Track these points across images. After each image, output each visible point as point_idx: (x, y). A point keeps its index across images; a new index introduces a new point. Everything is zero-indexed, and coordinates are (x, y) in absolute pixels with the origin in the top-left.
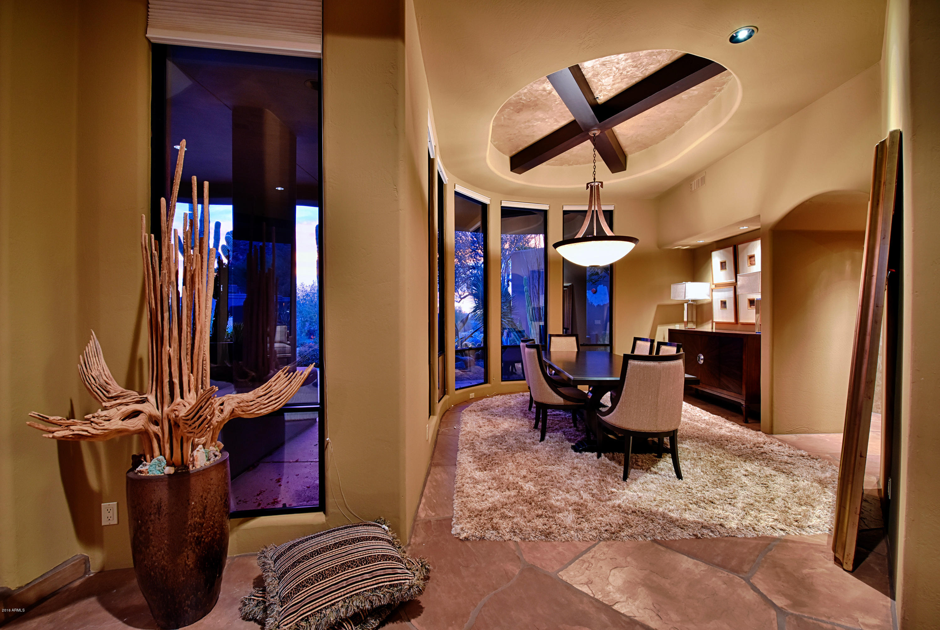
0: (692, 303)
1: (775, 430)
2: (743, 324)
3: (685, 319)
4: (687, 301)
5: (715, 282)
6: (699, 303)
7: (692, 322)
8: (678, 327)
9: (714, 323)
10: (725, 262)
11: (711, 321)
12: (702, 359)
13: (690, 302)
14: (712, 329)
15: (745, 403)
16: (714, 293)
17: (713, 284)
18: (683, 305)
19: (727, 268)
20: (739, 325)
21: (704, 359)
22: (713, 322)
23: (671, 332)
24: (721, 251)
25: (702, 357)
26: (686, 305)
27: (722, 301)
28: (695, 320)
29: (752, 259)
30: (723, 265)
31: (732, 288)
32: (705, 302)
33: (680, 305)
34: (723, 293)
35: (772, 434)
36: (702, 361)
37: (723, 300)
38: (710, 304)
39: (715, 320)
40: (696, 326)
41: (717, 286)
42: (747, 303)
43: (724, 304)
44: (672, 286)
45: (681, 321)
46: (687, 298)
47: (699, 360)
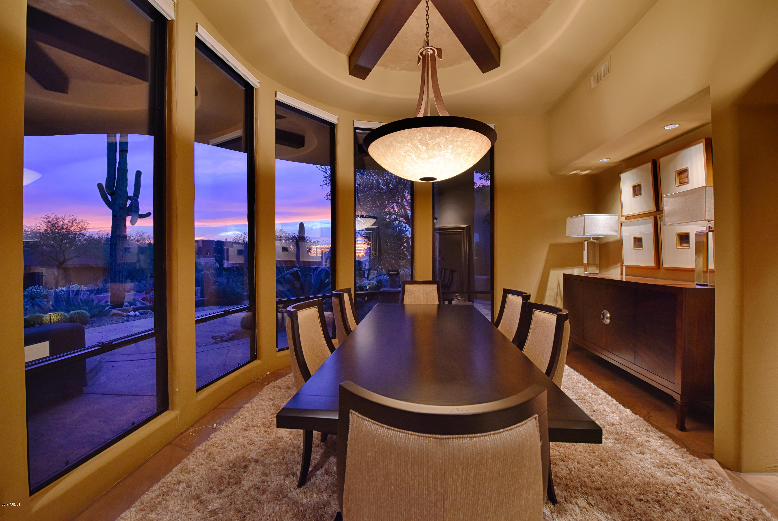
0: (594, 240)
1: (745, 463)
2: (669, 269)
3: (585, 262)
4: (587, 239)
5: (626, 213)
6: (604, 241)
7: (594, 264)
8: (576, 271)
9: (624, 268)
10: (639, 185)
11: (619, 264)
12: (607, 318)
13: (592, 240)
14: (622, 274)
15: (681, 398)
16: (624, 228)
17: (622, 216)
18: (583, 244)
19: (643, 193)
20: (662, 270)
21: (611, 318)
22: (622, 266)
23: (567, 277)
24: (634, 171)
25: (608, 315)
26: (586, 243)
27: (635, 239)
28: (597, 262)
29: (684, 175)
30: (637, 190)
31: (651, 219)
32: (612, 240)
33: (579, 245)
34: (637, 227)
35: (740, 471)
36: (608, 321)
37: (637, 236)
38: (619, 243)
39: (625, 263)
40: (600, 270)
41: (627, 218)
42: (674, 240)
43: (638, 242)
44: (567, 220)
45: (579, 263)
46: (587, 235)
47: (603, 319)
